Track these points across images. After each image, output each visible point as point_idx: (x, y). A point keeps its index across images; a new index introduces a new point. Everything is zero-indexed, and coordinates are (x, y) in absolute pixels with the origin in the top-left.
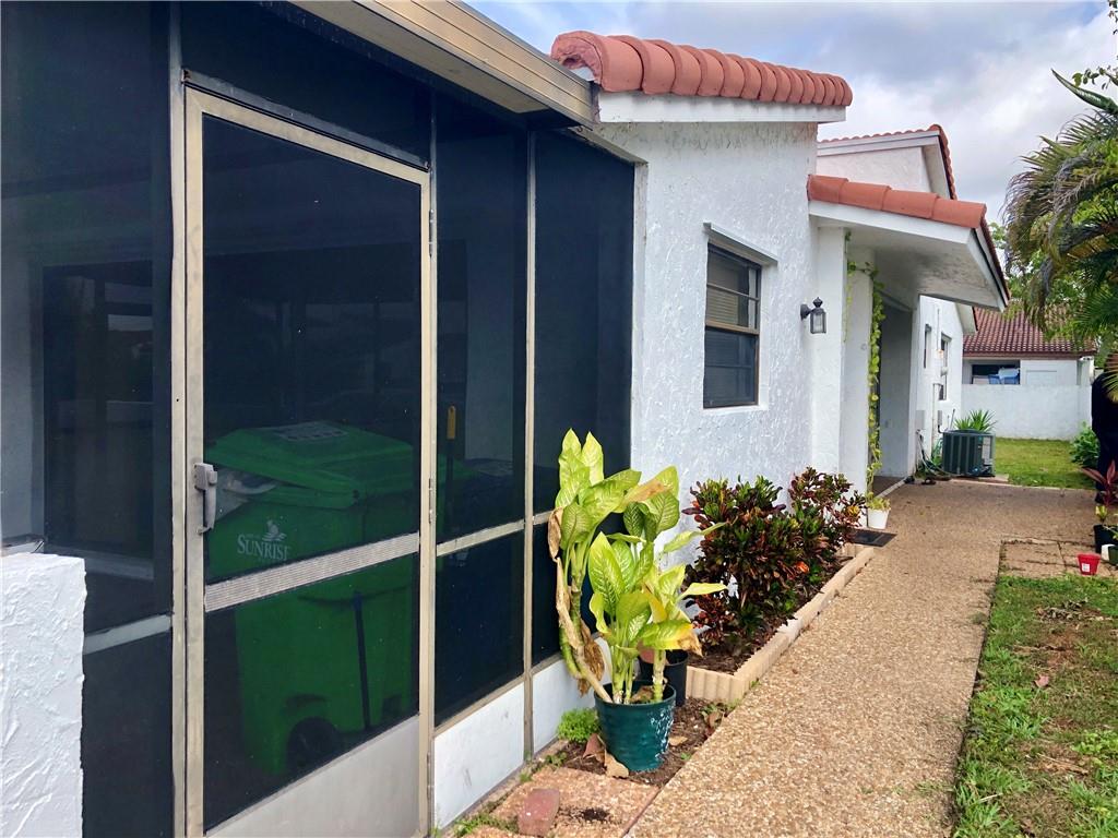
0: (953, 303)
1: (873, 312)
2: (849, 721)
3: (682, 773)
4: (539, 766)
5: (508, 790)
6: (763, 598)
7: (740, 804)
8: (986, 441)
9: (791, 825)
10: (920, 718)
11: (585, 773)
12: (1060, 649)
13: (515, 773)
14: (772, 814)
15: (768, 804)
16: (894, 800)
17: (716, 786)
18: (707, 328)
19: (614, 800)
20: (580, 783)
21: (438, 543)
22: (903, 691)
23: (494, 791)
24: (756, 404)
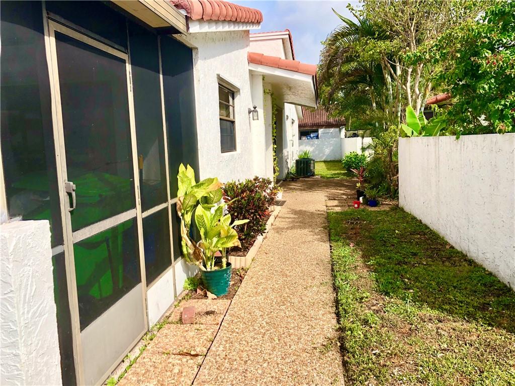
0: (293, 105)
1: (273, 111)
2: (292, 267)
3: (237, 293)
4: (180, 301)
5: (171, 311)
6: (253, 227)
7: (263, 299)
8: (312, 162)
9: (283, 302)
10: (315, 262)
11: (200, 300)
12: (354, 234)
13: (172, 305)
14: (275, 301)
15: (273, 297)
16: (315, 289)
17: (252, 295)
18: (220, 119)
19: (215, 307)
20: (199, 304)
21: (142, 213)
22: (307, 254)
23: (166, 312)
24: (236, 151)
